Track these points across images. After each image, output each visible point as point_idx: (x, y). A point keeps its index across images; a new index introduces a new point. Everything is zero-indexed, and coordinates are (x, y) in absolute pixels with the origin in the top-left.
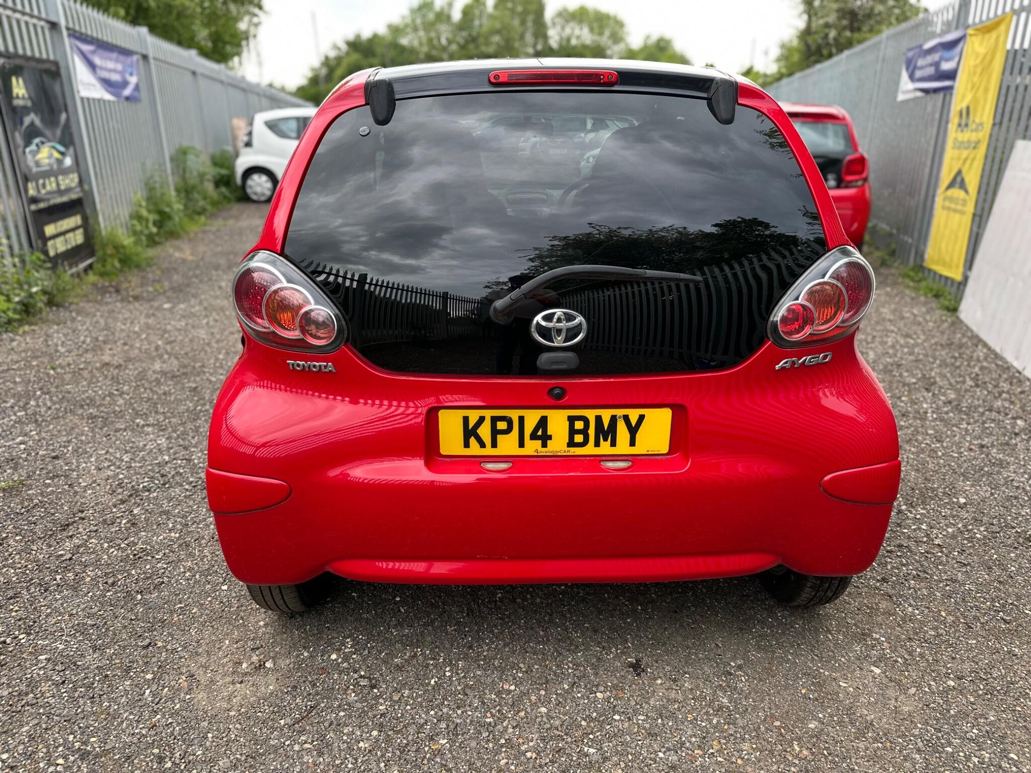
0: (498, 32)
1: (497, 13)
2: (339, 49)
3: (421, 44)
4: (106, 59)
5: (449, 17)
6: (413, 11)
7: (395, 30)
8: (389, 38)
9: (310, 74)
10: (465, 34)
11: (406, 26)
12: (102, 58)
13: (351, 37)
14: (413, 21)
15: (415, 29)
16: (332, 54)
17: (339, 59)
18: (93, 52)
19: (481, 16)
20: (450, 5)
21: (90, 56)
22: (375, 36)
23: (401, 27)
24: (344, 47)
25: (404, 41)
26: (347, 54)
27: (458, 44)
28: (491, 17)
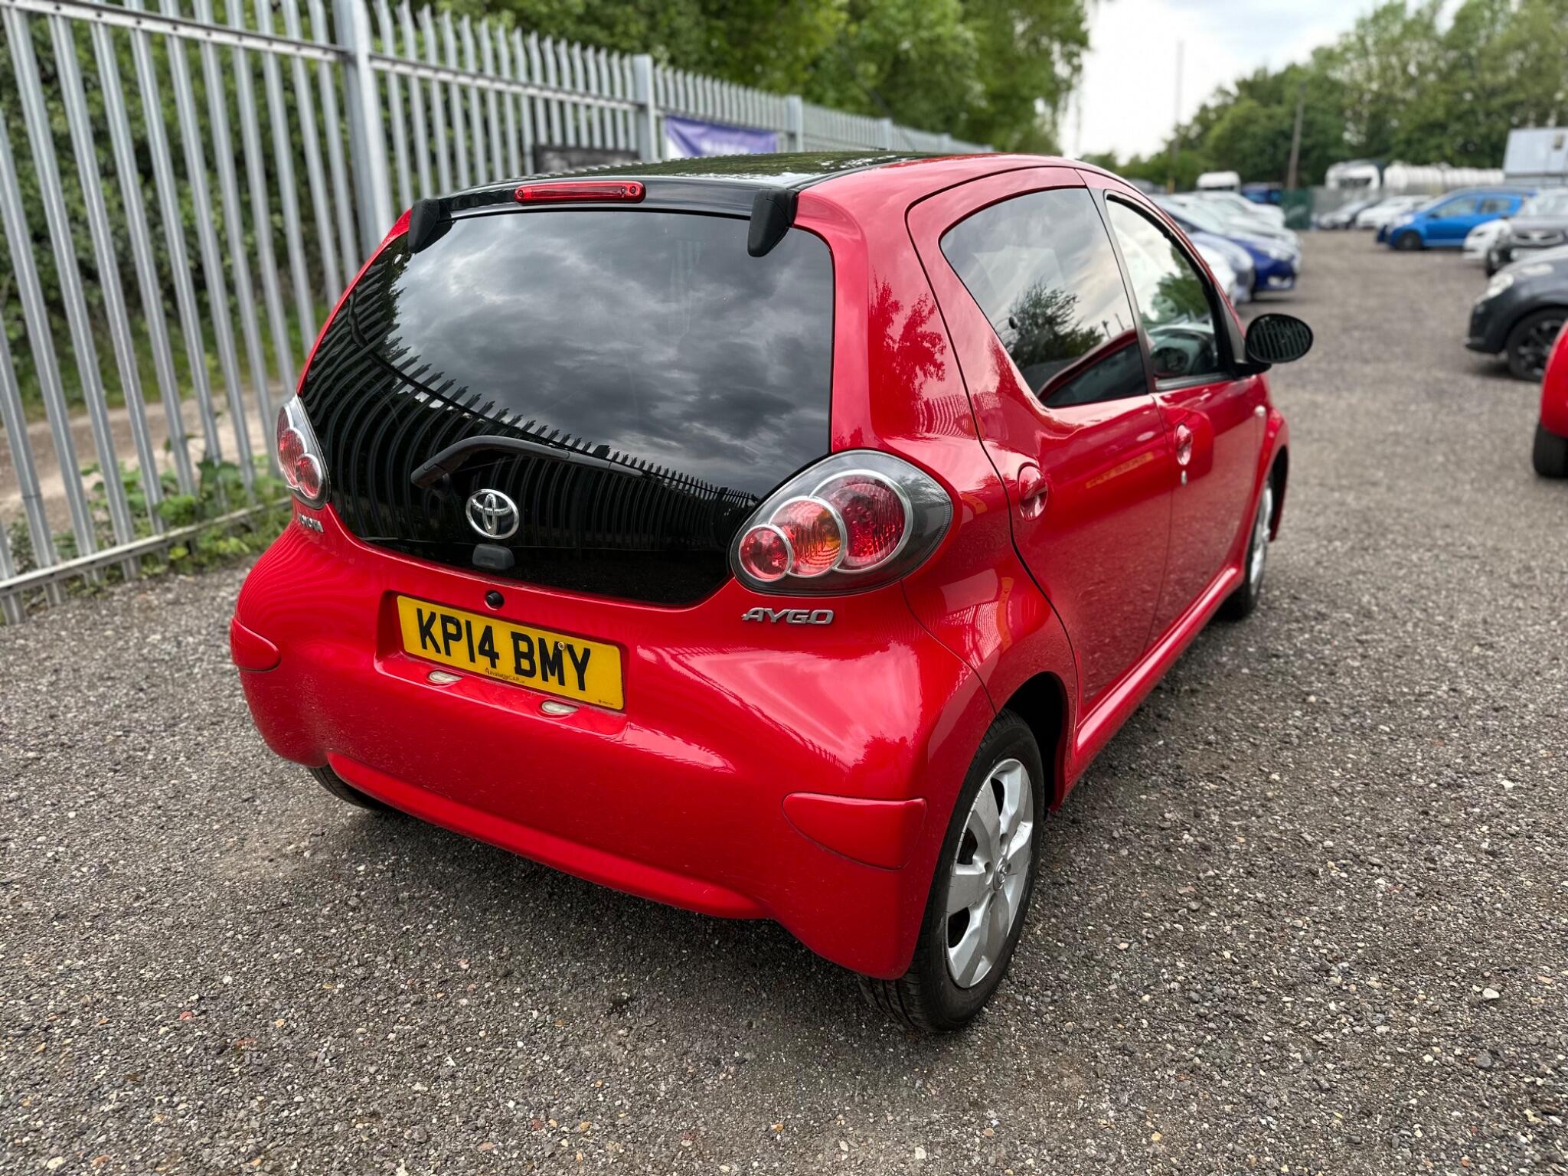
0: (1522, 46)
1: (1525, 12)
2: (1227, 93)
3: (1369, 78)
4: (721, 142)
5: (1429, 27)
6: (1362, 24)
7: (1326, 57)
8: (1313, 70)
9: (1171, 136)
10: (1453, 54)
11: (1347, 49)
12: (714, 141)
13: (1248, 74)
14: (1361, 39)
15: (1364, 52)
16: (1212, 103)
17: (1221, 110)
18: (701, 136)
19: (1493, 21)
20: (1435, 7)
21: (695, 142)
22: (1292, 68)
23: (1338, 50)
24: (1234, 90)
25: (1339, 74)
26: (1237, 100)
27: (1439, 71)
28: (1515, 18)
